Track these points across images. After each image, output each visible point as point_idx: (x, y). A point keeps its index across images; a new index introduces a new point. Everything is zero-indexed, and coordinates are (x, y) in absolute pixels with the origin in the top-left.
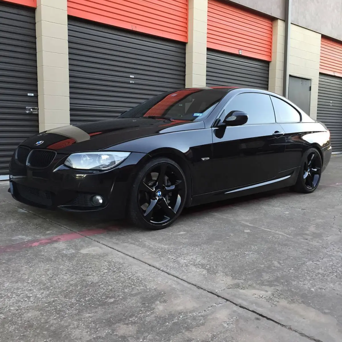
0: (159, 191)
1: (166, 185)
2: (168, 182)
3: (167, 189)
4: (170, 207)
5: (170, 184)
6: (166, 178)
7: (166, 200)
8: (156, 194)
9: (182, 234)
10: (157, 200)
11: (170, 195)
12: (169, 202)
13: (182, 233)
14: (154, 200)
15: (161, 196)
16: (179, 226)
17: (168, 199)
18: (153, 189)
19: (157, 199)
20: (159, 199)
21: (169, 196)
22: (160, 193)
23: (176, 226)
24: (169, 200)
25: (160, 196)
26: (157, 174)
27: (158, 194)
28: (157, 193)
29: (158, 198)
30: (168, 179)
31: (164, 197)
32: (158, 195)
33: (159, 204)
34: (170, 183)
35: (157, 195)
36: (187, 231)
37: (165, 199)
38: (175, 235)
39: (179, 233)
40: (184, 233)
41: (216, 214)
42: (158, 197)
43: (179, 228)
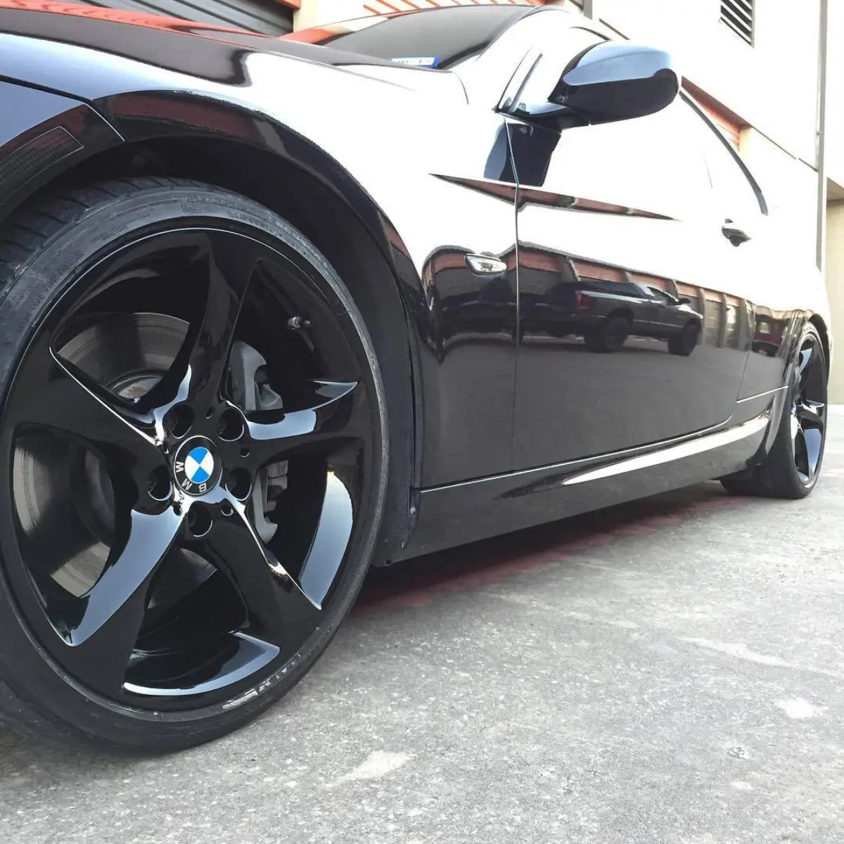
0: (195, 444)
1: (251, 404)
2: (260, 391)
3: (254, 436)
4: (279, 569)
5: (274, 402)
6: (251, 359)
7: (250, 512)
8: (178, 467)
9: (385, 780)
10: (178, 511)
11: (275, 482)
12: (267, 529)
13: (380, 764)
14: (159, 509)
15: (211, 483)
16: (342, 699)
17: (266, 515)
18: (152, 433)
19: (185, 508)
20: (194, 506)
21: (271, 493)
22: (208, 463)
23: (320, 700)
24: (270, 516)
25: (203, 487)
26: (183, 325)
27: (190, 466)
28: (182, 458)
29: (187, 502)
30: (261, 368)
31: (238, 494)
32: (190, 473)
33: (197, 547)
34: (278, 397)
35: (182, 475)
36: (412, 743)
37: (240, 509)
38: (336, 791)
39: (358, 763)
40: (397, 760)
41: (518, 598)
42: (194, 490)
43: (344, 714)
